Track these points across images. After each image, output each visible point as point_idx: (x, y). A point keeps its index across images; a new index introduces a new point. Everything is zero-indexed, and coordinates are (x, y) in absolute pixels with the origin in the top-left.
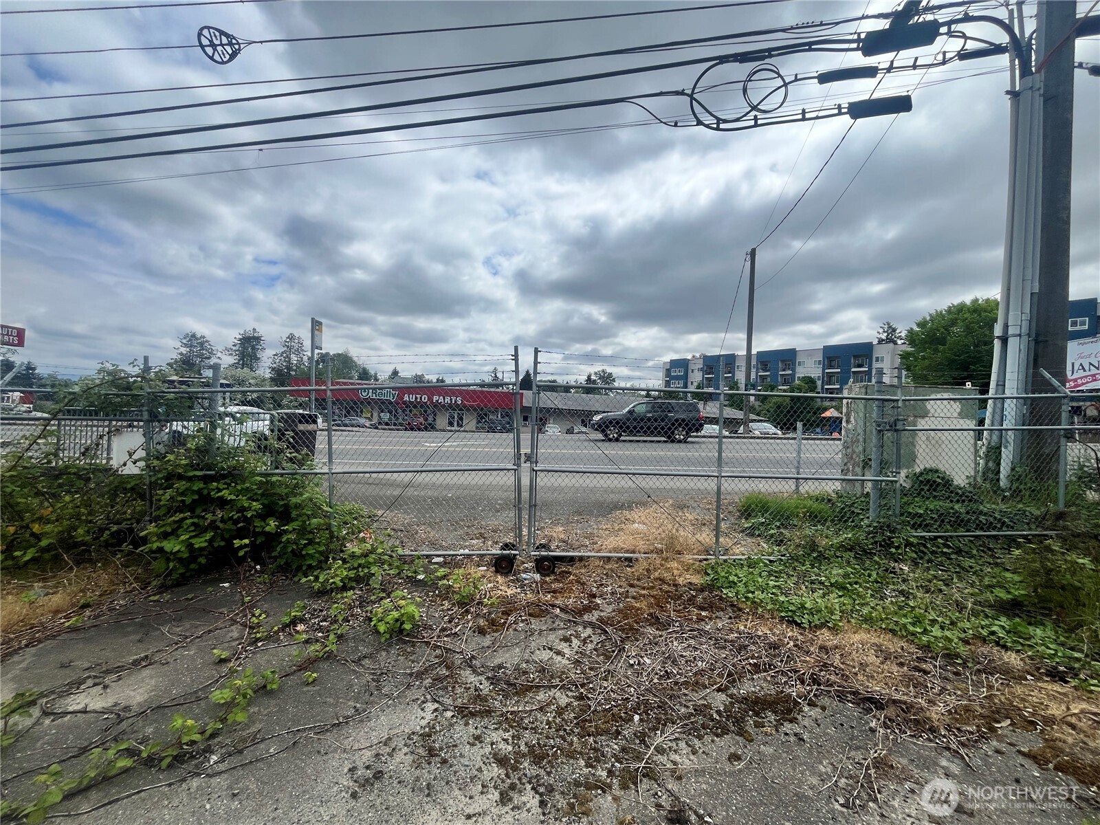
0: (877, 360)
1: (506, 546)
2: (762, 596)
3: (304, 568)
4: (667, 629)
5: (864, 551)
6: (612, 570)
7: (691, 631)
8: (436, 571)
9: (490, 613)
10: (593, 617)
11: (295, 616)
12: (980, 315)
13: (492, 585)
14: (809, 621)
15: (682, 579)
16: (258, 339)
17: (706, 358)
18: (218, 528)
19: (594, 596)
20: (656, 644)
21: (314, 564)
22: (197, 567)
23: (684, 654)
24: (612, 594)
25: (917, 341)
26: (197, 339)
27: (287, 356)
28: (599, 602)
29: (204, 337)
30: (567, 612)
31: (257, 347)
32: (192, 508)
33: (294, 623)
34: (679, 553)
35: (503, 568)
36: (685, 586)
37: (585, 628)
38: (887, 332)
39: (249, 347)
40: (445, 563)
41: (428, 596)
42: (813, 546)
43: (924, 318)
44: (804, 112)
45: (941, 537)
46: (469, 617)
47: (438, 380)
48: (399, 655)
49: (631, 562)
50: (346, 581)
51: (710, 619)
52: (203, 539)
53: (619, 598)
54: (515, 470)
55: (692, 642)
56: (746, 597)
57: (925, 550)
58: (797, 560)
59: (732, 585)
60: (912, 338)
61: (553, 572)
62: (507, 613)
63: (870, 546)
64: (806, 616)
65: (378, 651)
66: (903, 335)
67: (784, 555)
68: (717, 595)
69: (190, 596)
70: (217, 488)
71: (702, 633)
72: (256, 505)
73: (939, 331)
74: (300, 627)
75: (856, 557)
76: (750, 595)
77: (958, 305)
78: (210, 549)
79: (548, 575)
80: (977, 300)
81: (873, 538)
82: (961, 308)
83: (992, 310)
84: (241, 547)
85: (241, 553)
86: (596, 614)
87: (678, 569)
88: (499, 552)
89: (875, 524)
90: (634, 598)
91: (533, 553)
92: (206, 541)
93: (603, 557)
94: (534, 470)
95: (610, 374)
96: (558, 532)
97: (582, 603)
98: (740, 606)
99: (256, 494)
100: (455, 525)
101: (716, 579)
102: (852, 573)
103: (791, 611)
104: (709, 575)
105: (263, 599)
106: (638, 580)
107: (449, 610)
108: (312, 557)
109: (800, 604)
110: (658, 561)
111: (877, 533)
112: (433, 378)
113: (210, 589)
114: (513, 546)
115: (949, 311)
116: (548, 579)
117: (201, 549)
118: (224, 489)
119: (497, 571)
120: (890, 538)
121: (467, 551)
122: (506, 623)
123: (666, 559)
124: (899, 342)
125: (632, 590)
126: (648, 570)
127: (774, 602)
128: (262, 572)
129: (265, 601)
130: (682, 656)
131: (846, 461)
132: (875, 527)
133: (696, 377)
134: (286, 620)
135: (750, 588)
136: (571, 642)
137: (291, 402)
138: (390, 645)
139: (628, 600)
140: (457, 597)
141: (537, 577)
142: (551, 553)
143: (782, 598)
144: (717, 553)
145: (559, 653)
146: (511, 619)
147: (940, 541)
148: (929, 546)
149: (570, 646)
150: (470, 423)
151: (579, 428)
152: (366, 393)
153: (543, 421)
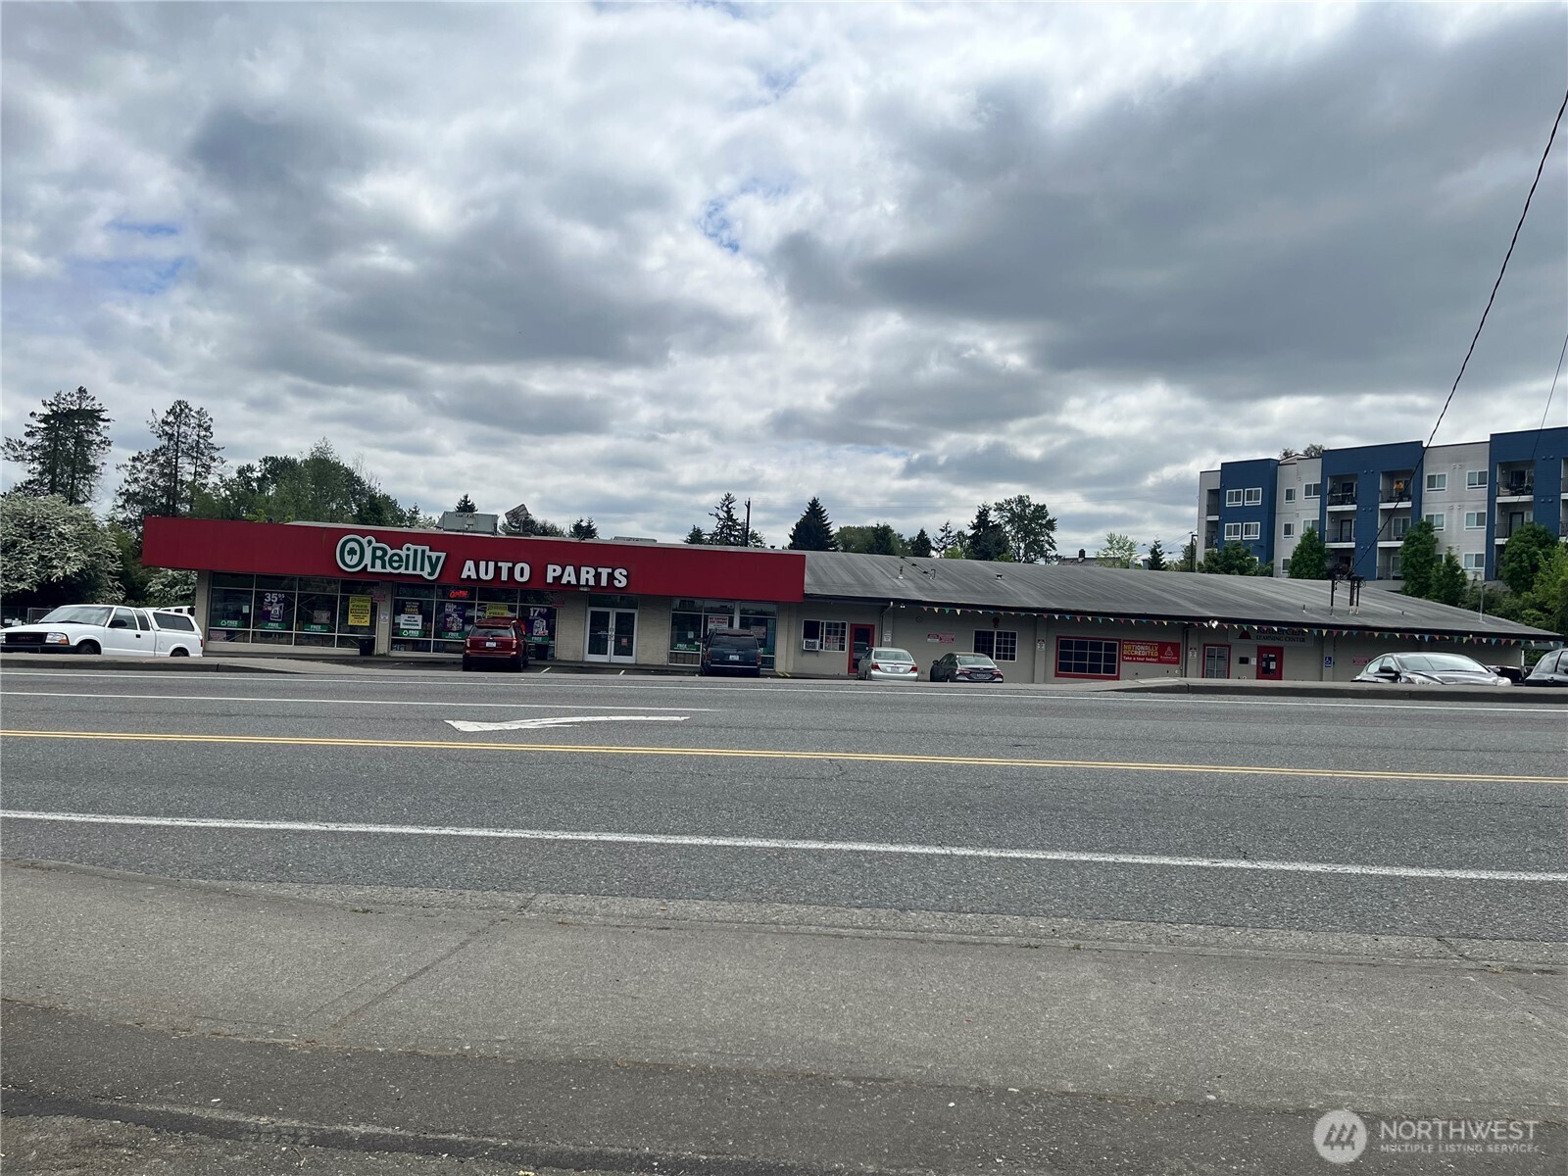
16: (92, 416)
17: (1330, 459)
27: (168, 462)
31: (89, 437)
39: (67, 438)
47: (578, 527)
95: (1041, 510)
112: (564, 524)
133: (1301, 514)
137: (173, 584)
150: (652, 641)
151: (970, 660)
152: (359, 555)
153: (863, 639)
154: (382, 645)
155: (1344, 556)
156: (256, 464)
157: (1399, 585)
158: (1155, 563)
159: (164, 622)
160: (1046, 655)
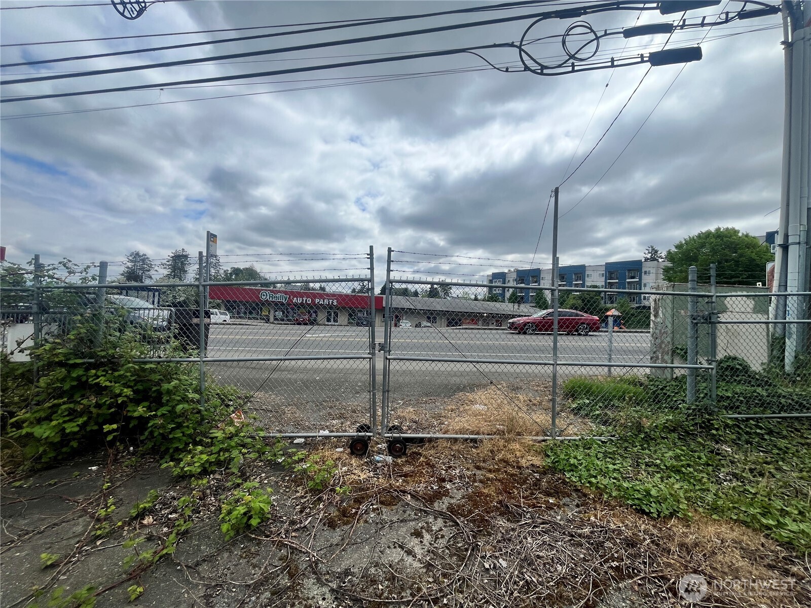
0: (645, 273)
1: (362, 428)
2: (605, 481)
3: (171, 451)
4: (518, 521)
5: (686, 432)
6: (459, 451)
7: (543, 523)
8: (294, 454)
9: (342, 501)
10: (442, 505)
11: (145, 508)
12: (722, 240)
13: (345, 469)
14: (658, 511)
15: (524, 461)
16: (186, 257)
17: (519, 272)
18: (91, 412)
19: (443, 480)
20: (509, 540)
21: (181, 447)
22: (69, 450)
23: (541, 554)
24: (461, 477)
25: (676, 259)
26: (140, 256)
28: (448, 487)
29: (145, 255)
30: (418, 499)
31: (185, 262)
32: (70, 394)
33: (141, 515)
34: (519, 434)
35: (358, 450)
36: (527, 468)
37: (436, 518)
38: (651, 253)
39: (179, 262)
40: (305, 444)
41: (284, 481)
42: (639, 428)
43: (681, 242)
44: (613, 60)
45: (752, 419)
46: (321, 506)
47: (320, 288)
48: (241, 556)
49: (476, 443)
50: (207, 466)
51: (559, 507)
52: (75, 424)
53: (468, 483)
54: (370, 358)
55: (546, 538)
56: (589, 482)
57: (740, 431)
58: (626, 441)
59: (573, 468)
60: (670, 257)
61: (405, 454)
62: (359, 501)
63: (692, 428)
64: (653, 505)
65: (219, 552)
66: (663, 255)
67: (614, 436)
68: (560, 479)
69: (52, 482)
70: (96, 375)
71: (555, 526)
72: (128, 392)
73: (692, 251)
74: (148, 520)
75: (679, 438)
76: (593, 480)
77: (705, 233)
78: (83, 432)
79: (400, 457)
80: (719, 229)
81: (693, 419)
82: (708, 234)
83: (731, 236)
84: (110, 432)
85: (110, 438)
86: (446, 501)
87: (520, 451)
88: (355, 434)
89: (693, 407)
90: (481, 481)
91: (386, 435)
92: (78, 425)
93: (450, 438)
94: (387, 358)
96: (409, 412)
97: (432, 488)
98: (584, 491)
99: (129, 381)
100: (319, 405)
101: (556, 462)
102: (682, 455)
103: (638, 499)
104: (548, 456)
105: (124, 485)
106: (484, 461)
107: (302, 497)
108: (179, 440)
109: (645, 491)
110: (502, 443)
111: (696, 415)
112: (317, 286)
113: (77, 473)
114: (369, 428)
115: (699, 236)
116: (399, 461)
117: (75, 433)
118: (102, 375)
119: (352, 453)
120: (709, 420)
121: (326, 433)
122: (356, 513)
123: (508, 441)
124: (660, 260)
125: (478, 472)
126: (492, 451)
127: (619, 488)
128: (133, 454)
129: (125, 487)
130: (539, 557)
131: (655, 350)
132: (694, 410)
134: (134, 513)
135: (592, 472)
136: (422, 537)
138: (234, 544)
139: (476, 484)
140: (311, 483)
141: (389, 459)
142: (402, 435)
143: (625, 485)
144: (553, 434)
145: (410, 552)
146: (363, 507)
147: (751, 422)
148: (743, 427)
149: (421, 542)
150: (343, 318)
151: (425, 323)
152: (265, 296)
153: (398, 319)
154: (272, 319)
155: (522, 298)
156: (229, 269)
157: (534, 305)
158: (476, 299)
159: (221, 314)
160: (444, 322)
